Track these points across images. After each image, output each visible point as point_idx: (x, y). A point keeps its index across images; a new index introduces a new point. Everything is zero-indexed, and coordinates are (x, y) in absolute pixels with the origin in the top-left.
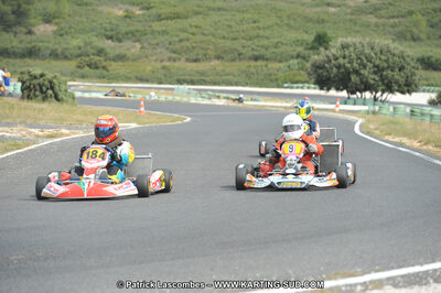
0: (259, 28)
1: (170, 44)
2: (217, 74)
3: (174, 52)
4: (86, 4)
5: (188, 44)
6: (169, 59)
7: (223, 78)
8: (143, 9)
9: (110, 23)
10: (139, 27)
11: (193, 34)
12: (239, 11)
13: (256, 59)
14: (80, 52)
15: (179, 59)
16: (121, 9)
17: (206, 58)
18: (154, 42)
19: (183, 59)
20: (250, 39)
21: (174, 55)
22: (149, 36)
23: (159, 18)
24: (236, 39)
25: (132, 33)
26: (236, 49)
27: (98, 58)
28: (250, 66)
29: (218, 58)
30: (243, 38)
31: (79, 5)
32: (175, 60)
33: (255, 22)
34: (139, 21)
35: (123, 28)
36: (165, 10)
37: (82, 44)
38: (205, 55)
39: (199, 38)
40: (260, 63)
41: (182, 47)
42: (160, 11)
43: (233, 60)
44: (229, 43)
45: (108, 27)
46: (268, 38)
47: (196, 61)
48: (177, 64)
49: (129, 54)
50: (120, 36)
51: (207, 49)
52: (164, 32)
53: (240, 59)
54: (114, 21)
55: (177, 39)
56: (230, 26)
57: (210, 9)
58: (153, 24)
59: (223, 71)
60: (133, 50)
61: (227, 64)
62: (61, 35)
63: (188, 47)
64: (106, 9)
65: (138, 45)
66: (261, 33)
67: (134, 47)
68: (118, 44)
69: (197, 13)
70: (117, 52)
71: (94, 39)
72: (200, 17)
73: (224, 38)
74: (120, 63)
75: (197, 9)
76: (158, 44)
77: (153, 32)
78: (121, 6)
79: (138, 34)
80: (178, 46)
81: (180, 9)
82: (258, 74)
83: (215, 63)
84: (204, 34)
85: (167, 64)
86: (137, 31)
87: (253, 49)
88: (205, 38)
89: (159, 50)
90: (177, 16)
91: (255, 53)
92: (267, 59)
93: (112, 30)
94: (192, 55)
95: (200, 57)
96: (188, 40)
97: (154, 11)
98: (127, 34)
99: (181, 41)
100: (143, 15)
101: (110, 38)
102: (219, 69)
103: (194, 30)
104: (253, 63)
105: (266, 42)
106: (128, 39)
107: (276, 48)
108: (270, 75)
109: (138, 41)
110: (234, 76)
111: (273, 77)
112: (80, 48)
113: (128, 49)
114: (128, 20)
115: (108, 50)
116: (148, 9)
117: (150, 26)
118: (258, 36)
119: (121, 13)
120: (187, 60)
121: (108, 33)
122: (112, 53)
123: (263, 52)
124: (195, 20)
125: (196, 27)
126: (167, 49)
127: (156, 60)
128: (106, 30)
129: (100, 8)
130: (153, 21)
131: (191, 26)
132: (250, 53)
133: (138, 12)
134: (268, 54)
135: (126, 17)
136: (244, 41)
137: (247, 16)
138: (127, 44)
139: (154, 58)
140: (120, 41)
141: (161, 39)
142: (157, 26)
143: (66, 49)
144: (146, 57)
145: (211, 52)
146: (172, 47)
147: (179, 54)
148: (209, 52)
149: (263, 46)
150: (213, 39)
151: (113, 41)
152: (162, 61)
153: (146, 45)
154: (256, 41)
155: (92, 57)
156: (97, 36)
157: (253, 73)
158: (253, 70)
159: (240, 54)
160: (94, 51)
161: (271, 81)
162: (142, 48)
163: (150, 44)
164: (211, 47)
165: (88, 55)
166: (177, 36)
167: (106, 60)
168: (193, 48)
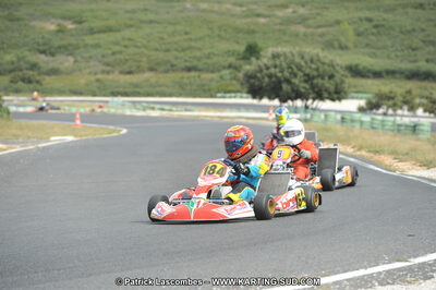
0: (191, 40)
1: (103, 56)
2: (151, 86)
3: (108, 65)
4: (18, 20)
5: (118, 56)
6: (103, 72)
7: (158, 89)
8: (75, 22)
9: (43, 38)
10: (73, 41)
11: (126, 47)
12: (170, 23)
13: (189, 69)
14: (11, 67)
15: (113, 72)
16: (52, 23)
17: (140, 70)
18: (87, 55)
19: (117, 73)
20: (183, 50)
21: (108, 68)
22: (82, 50)
23: (92, 31)
24: (167, 50)
25: (65, 47)
26: (169, 61)
27: (31, 73)
28: (183, 78)
29: (151, 69)
30: (176, 50)
31: (11, 20)
32: (108, 73)
33: (186, 33)
34: (72, 35)
35: (57, 42)
36: (97, 24)
37: (15, 59)
38: (138, 67)
39: (132, 50)
40: (193, 74)
41: (115, 60)
42: (93, 25)
43: (166, 72)
44: (161, 56)
45: (41, 41)
46: (199, 49)
47: (130, 73)
48: (110, 77)
49: (62, 67)
50: (53, 50)
51: (140, 61)
52: (97, 46)
53: (174, 71)
54: (46, 36)
55: (110, 52)
56: (162, 38)
57: (142, 22)
58: (86, 38)
59: (157, 82)
60: (66, 64)
61: (161, 75)
63: (121, 61)
64: (39, 24)
65: (71, 59)
66: (193, 44)
67: (67, 61)
68: (51, 59)
69: (130, 26)
70: (51, 66)
71: (27, 53)
72: (133, 29)
73: (157, 50)
74: (53, 77)
75: (129, 22)
76: (90, 57)
77: (86, 46)
78: (53, 20)
79: (70, 48)
80: (110, 59)
81: (112, 22)
82: (190, 83)
83: (148, 75)
84: (136, 46)
85: (100, 76)
86: (70, 45)
87: (186, 61)
88: (138, 50)
89: (92, 63)
90: (109, 30)
91: (188, 64)
92: (200, 70)
93: (44, 44)
94: (126, 68)
95: (133, 69)
96: (121, 52)
97: (85, 25)
98: (60, 47)
99: (114, 54)
100: (76, 29)
101: (43, 52)
102: (153, 80)
103: (126, 43)
104: (186, 75)
105: (198, 54)
106: (62, 53)
107: (208, 58)
108: (203, 85)
109: (72, 54)
110: (168, 87)
111: (206, 88)
112: (13, 63)
113: (61, 63)
114: (60, 34)
115: (41, 65)
116: (80, 23)
117: (83, 40)
118: (190, 48)
119: (53, 27)
120: (121, 73)
121: (41, 48)
122: (45, 67)
123: (195, 63)
124: (127, 33)
125: (130, 39)
126: (100, 62)
127: (90, 73)
128: (39, 45)
129: (33, 23)
130: (86, 35)
131: (123, 39)
132: (183, 65)
133: (70, 26)
134: (200, 65)
135: (59, 31)
136: (176, 53)
137: (179, 28)
138: (60, 58)
139: (88, 71)
140: (53, 55)
141: (94, 52)
142: (89, 40)
144: (80, 70)
145: (145, 65)
146: (105, 60)
147: (113, 66)
148: (142, 64)
149: (195, 57)
150: (146, 52)
151: (46, 55)
152: (96, 74)
153: (79, 58)
154: (188, 52)
155: (25, 72)
156: (30, 51)
157: (186, 84)
158: (185, 81)
159: (173, 66)
160: (27, 66)
161: (204, 91)
162: (76, 61)
163: (82, 57)
164: (145, 59)
165: (21, 70)
166: (110, 49)
167: (39, 74)
168: (127, 60)
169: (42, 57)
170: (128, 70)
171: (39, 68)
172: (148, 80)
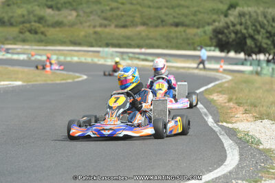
1: (102, 12)
2: (142, 39)
3: (106, 19)
5: (115, 12)
6: (101, 26)
7: (147, 42)
11: (123, 4)
13: (177, 25)
14: (22, 19)
15: (110, 25)
17: (134, 24)
18: (88, 10)
19: (113, 26)
20: (173, 8)
21: (106, 22)
22: (85, 5)
24: (160, 8)
25: (70, 3)
26: (159, 17)
27: (37, 25)
28: (170, 32)
29: (144, 24)
30: (167, 7)
32: (105, 26)
37: (25, 13)
38: (132, 22)
39: (128, 7)
40: (180, 29)
41: (112, 15)
43: (156, 26)
44: (153, 12)
46: (188, 7)
47: (124, 26)
48: (107, 30)
49: (65, 21)
50: (59, 6)
51: (134, 17)
52: (98, 2)
53: (163, 26)
55: (108, 8)
59: (147, 35)
60: (70, 18)
61: (152, 29)
62: (8, 5)
63: (117, 16)
65: (74, 14)
67: (70, 15)
68: (57, 12)
70: (56, 19)
71: (37, 8)
73: (149, 7)
74: (58, 29)
76: (91, 12)
79: (74, 4)
80: (109, 14)
82: (177, 38)
83: (140, 28)
84: (132, 4)
85: (98, 29)
87: (174, 17)
88: (133, 7)
89: (92, 18)
91: (176, 20)
92: (186, 26)
93: (52, 1)
94: (121, 22)
95: (128, 23)
96: (118, 8)
98: (65, 3)
99: (112, 9)
101: (50, 7)
102: (143, 34)
104: (174, 29)
105: (185, 11)
106: (66, 8)
107: (195, 15)
108: (188, 39)
109: (75, 9)
110: (156, 40)
111: (190, 41)
112: (23, 16)
113: (66, 17)
115: (48, 18)
118: (179, 6)
120: (117, 26)
121: (49, 3)
122: (51, 20)
123: (183, 19)
126: (99, 16)
127: (89, 26)
132: (171, 21)
134: (187, 21)
136: (166, 10)
138: (65, 12)
139: (88, 24)
140: (59, 9)
143: (12, 17)
144: (81, 23)
145: (137, 20)
146: (104, 15)
147: (110, 21)
148: (136, 19)
149: (183, 14)
150: (140, 8)
151: (53, 10)
152: (94, 27)
153: (81, 13)
154: (177, 10)
155: (33, 23)
156: (39, 6)
157: (173, 38)
158: (173, 35)
159: (162, 21)
160: (36, 19)
161: (189, 44)
162: (78, 16)
163: (84, 12)
164: (138, 15)
165: (30, 22)
166: (108, 5)
167: (44, 26)
168: (122, 16)
169: (49, 11)
170: (123, 24)
171: (46, 21)
172: (140, 33)
